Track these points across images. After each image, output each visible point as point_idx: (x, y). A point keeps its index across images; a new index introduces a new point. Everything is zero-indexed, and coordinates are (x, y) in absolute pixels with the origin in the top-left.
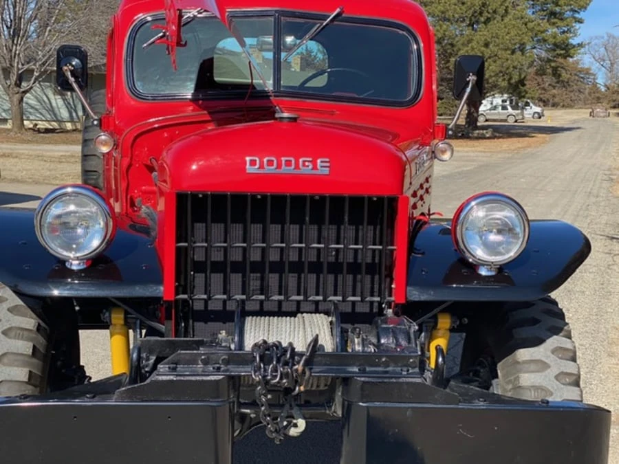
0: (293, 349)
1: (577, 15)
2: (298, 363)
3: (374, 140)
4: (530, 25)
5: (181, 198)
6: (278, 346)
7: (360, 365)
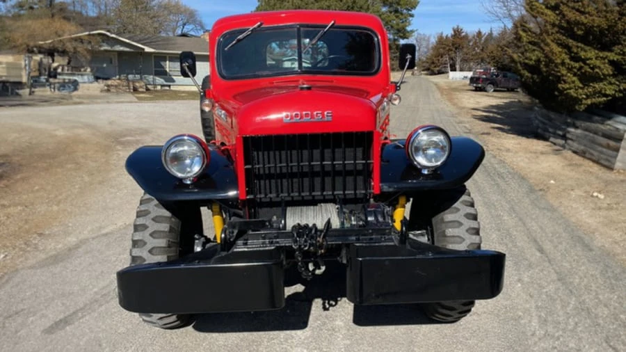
0: (316, 229)
1: (410, 12)
2: (320, 236)
3: (357, 98)
4: (383, 16)
5: (246, 140)
6: (306, 226)
7: (356, 235)
